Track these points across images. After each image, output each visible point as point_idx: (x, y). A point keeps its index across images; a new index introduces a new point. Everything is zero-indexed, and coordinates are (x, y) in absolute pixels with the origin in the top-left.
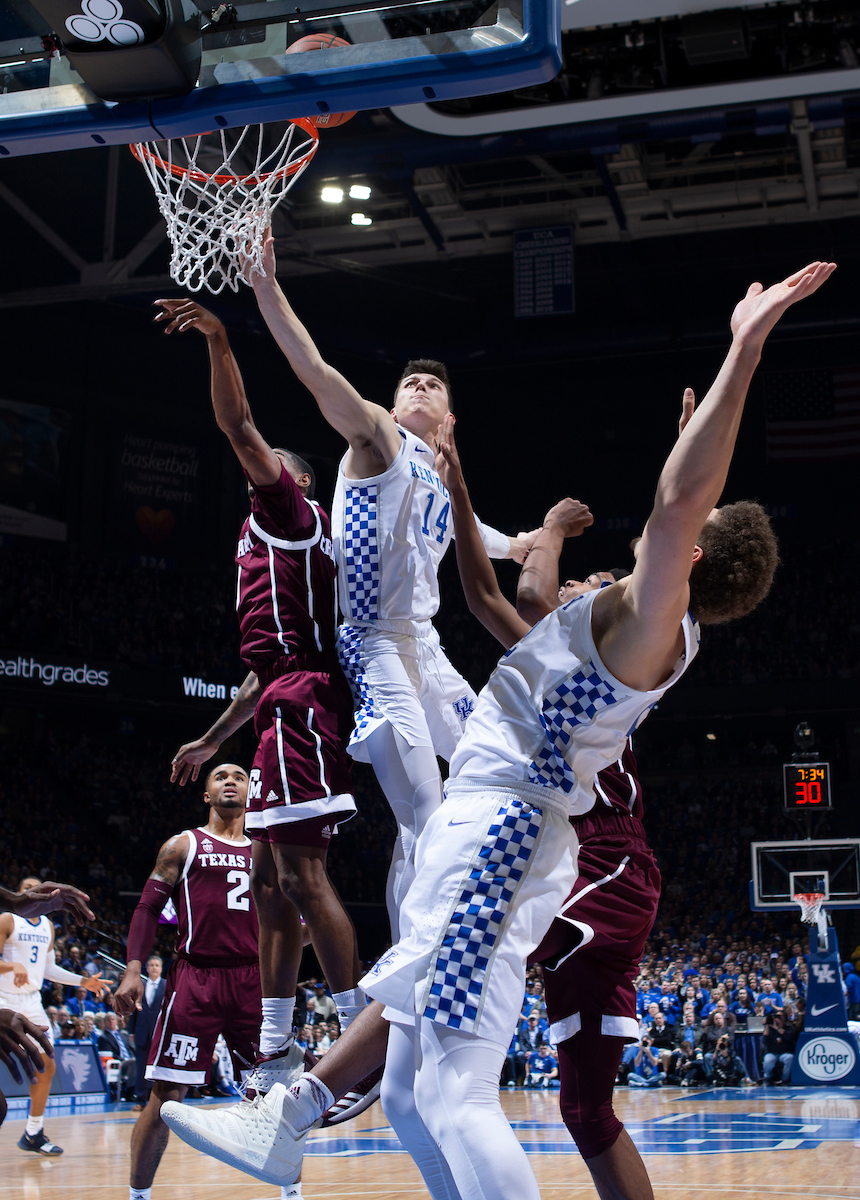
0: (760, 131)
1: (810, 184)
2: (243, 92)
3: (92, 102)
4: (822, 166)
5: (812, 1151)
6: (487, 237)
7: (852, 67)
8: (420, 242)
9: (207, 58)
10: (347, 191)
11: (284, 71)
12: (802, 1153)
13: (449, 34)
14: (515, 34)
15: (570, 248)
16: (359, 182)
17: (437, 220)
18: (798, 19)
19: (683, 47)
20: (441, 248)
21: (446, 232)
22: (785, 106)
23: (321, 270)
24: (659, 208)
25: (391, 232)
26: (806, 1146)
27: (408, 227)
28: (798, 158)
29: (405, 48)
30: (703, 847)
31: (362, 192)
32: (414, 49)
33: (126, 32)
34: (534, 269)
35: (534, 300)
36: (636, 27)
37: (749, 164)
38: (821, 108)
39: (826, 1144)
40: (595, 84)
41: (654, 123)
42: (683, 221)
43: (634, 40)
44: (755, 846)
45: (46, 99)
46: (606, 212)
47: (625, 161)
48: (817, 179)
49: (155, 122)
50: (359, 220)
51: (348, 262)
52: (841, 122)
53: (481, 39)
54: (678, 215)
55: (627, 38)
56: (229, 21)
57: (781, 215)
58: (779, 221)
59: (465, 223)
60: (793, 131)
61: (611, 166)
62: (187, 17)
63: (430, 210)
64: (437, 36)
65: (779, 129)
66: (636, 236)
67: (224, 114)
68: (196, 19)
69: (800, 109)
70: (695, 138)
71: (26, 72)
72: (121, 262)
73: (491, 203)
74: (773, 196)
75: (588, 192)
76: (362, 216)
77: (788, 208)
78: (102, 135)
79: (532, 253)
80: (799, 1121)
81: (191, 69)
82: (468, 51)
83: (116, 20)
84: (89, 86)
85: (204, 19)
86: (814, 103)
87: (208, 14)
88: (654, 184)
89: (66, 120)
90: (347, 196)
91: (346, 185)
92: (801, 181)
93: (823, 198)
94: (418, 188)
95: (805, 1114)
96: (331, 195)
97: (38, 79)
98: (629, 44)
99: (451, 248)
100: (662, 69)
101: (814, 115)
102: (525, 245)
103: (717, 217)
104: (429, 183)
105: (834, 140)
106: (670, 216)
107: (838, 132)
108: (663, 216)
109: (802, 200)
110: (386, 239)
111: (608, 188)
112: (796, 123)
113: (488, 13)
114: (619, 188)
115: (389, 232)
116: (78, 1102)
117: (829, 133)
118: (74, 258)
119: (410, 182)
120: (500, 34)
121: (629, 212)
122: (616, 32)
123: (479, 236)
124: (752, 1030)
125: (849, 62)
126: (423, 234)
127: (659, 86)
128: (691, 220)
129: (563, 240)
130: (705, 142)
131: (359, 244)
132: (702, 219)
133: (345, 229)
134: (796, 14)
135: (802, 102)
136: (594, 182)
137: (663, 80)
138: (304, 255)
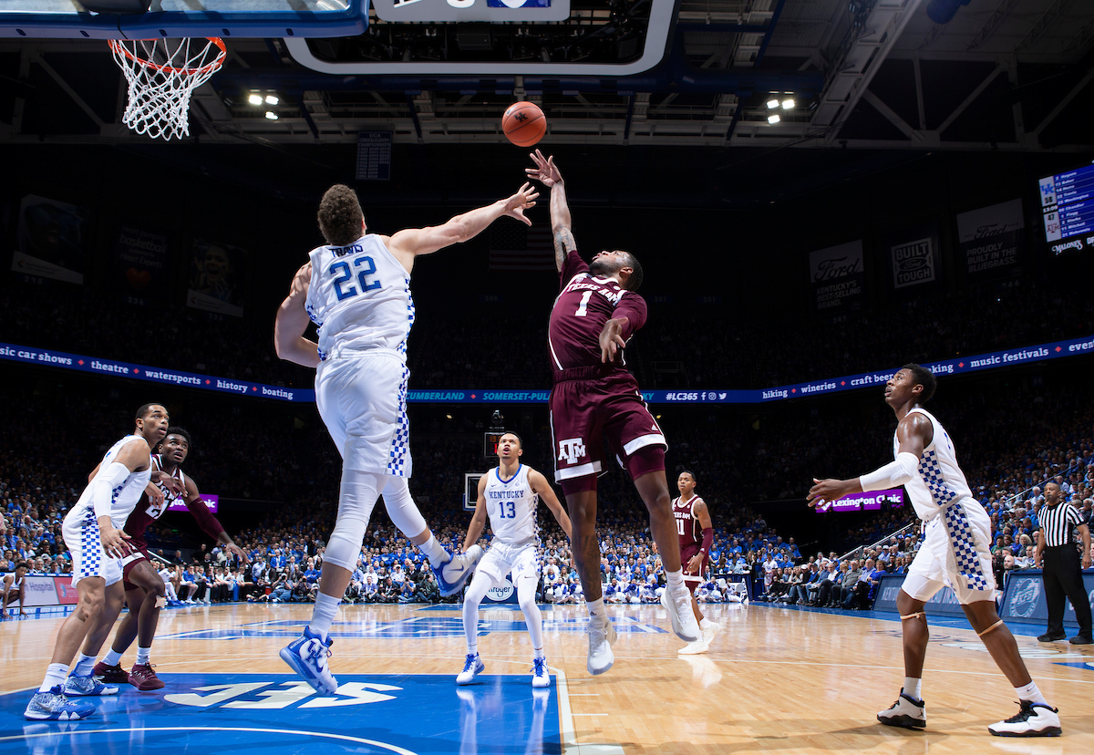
0: (498, 92)
2: (178, 17)
3: (82, 11)
5: (484, 637)
6: (343, 133)
7: (546, 62)
8: (305, 132)
10: (264, 98)
11: (204, 8)
14: (342, 5)
15: (390, 145)
16: (272, 94)
17: (316, 121)
18: (520, 33)
19: (457, 40)
20: (317, 137)
21: (321, 128)
22: (511, 80)
23: (247, 142)
24: (440, 128)
25: (289, 125)
27: (299, 123)
29: (277, 5)
30: (441, 476)
31: (273, 100)
32: (284, 6)
34: (368, 154)
35: (367, 171)
36: (432, 25)
38: (531, 83)
39: (492, 633)
40: (407, 54)
41: (442, 81)
42: (452, 135)
43: (431, 32)
44: (467, 475)
46: (411, 127)
47: (423, 100)
49: (121, 28)
50: (270, 116)
51: (262, 139)
52: (541, 92)
53: (322, 5)
54: (450, 132)
55: (427, 31)
59: (332, 125)
60: (515, 94)
61: (415, 102)
63: (312, 115)
65: (509, 92)
66: (426, 142)
67: (165, 29)
69: (520, 83)
70: (462, 92)
73: (347, 115)
75: (402, 115)
76: (272, 114)
78: (88, 32)
79: (368, 145)
82: (315, 11)
84: (82, 1)
86: (528, 80)
88: (438, 115)
89: (64, 19)
90: (264, 101)
91: (264, 94)
94: (305, 102)
95: (486, 618)
98: (428, 34)
99: (322, 138)
100: (445, 50)
101: (527, 87)
102: (364, 140)
103: (472, 136)
104: (313, 99)
106: (446, 133)
107: (539, 97)
108: (442, 132)
110: (285, 129)
111: (413, 114)
112: (517, 90)
114: (419, 115)
115: (287, 125)
117: (533, 98)
118: (97, 120)
119: (302, 98)
120: (333, 4)
121: (423, 128)
122: (421, 27)
123: (339, 132)
125: (545, 59)
126: (306, 128)
127: (442, 60)
128: (457, 136)
129: (386, 140)
130: (468, 94)
131: (270, 129)
132: (463, 136)
133: (262, 120)
134: (520, 30)
135: (521, 78)
136: (405, 109)
137: (445, 57)
138: (237, 132)
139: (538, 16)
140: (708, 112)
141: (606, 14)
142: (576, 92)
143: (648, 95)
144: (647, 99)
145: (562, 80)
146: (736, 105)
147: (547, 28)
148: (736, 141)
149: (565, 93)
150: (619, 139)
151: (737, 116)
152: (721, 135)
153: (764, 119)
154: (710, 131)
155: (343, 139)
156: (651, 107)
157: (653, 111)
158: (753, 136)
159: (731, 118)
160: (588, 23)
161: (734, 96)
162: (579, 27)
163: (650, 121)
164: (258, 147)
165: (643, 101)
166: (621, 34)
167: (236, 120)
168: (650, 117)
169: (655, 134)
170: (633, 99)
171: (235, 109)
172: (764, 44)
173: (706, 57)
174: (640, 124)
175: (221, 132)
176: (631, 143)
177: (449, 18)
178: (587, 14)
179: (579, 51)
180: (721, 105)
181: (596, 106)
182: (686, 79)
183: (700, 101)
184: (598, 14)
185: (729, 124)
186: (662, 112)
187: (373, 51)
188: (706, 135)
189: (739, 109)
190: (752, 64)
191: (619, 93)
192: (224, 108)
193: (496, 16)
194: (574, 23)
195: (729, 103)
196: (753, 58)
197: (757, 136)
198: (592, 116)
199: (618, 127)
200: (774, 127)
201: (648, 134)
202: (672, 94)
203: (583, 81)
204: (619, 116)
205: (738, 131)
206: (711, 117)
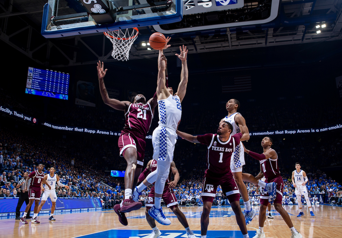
0: (221, 34)
1: (230, 43)
2: (124, 23)
3: (96, 24)
4: (232, 40)
6: (172, 52)
9: (117, 16)
10: (146, 44)
11: (132, 19)
12: (228, 217)
13: (162, 12)
14: (174, 12)
16: (148, 42)
18: (228, 13)
19: (207, 18)
22: (226, 29)
23: (142, 58)
24: (203, 47)
26: (229, 216)
28: (228, 39)
29: (154, 15)
31: (149, 44)
32: (156, 15)
33: (102, 11)
36: (198, 14)
37: (219, 39)
38: (232, 29)
39: (232, 216)
40: (191, 25)
41: (202, 32)
42: (207, 49)
43: (198, 17)
45: (88, 24)
46: (193, 48)
47: (197, 39)
48: (231, 42)
49: (108, 28)
50: (149, 49)
51: (147, 57)
52: (236, 32)
53: (168, 13)
54: (206, 49)
56: (122, 10)
57: (225, 49)
58: (224, 50)
60: (227, 34)
61: (194, 40)
62: (114, 9)
64: (160, 12)
65: (225, 33)
66: (199, 52)
67: (120, 27)
68: (115, 9)
69: (228, 30)
70: (209, 35)
71: (84, 19)
72: (106, 56)
73: (173, 46)
74: (224, 45)
76: (149, 48)
77: (226, 47)
78: (98, 30)
80: (228, 212)
81: (114, 18)
82: (166, 15)
83: (100, 9)
84: (96, 21)
85: (117, 9)
86: (231, 29)
87: (118, 8)
88: (202, 43)
89: (91, 28)
90: (146, 45)
91: (146, 43)
92: (228, 43)
93: (232, 46)
96: (144, 44)
97: (86, 20)
98: (197, 17)
100: (203, 22)
101: (231, 31)
103: (213, 49)
105: (234, 35)
106: (205, 49)
107: (235, 34)
108: (204, 49)
109: (229, 46)
110: (154, 53)
111: (194, 44)
112: (228, 32)
113: (169, 9)
114: (196, 44)
115: (154, 51)
116: (97, 209)
117: (233, 34)
118: (97, 56)
120: (171, 12)
121: (197, 48)
122: (195, 15)
123: (171, 52)
124: (219, 196)
125: (237, 21)
127: (202, 25)
128: (209, 49)
130: (211, 35)
131: (149, 53)
132: (211, 49)
133: (146, 51)
134: (227, 12)
135: (229, 28)
136: (191, 42)
137: (204, 24)
138: (139, 55)
139: (233, 7)
140: (294, 32)
141: (257, 3)
142: (248, 31)
143: (272, 29)
144: (272, 30)
145: (242, 27)
146: (304, 29)
147: (236, 10)
148: (305, 41)
149: (244, 31)
150: (263, 45)
151: (305, 33)
152: (300, 40)
153: (315, 32)
154: (295, 39)
155: (172, 54)
156: (274, 33)
157: (275, 34)
158: (311, 39)
159: (303, 33)
160: (250, 7)
161: (303, 26)
162: (248, 9)
163: (274, 38)
164: (145, 59)
165: (271, 31)
166: (262, 9)
167: (138, 52)
168: (274, 36)
169: (276, 42)
170: (267, 31)
171: (137, 48)
172: (313, 6)
173: (292, 13)
174: (270, 39)
175: (134, 56)
176: (268, 46)
177: (204, 11)
178: (250, 4)
179: (248, 17)
180: (299, 29)
181: (255, 35)
182: (285, 22)
183: (292, 29)
184: (253, 4)
185: (302, 35)
186: (278, 34)
187: (180, 25)
188: (294, 40)
189: (305, 30)
190: (309, 14)
191: (262, 29)
192: (134, 48)
193: (219, 9)
194: (245, 8)
195: (302, 28)
196: (309, 12)
197: (313, 39)
198: (254, 38)
199: (263, 41)
200: (319, 35)
201: (273, 42)
202: (281, 28)
203: (250, 27)
204: (263, 37)
205: (305, 38)
206: (295, 34)
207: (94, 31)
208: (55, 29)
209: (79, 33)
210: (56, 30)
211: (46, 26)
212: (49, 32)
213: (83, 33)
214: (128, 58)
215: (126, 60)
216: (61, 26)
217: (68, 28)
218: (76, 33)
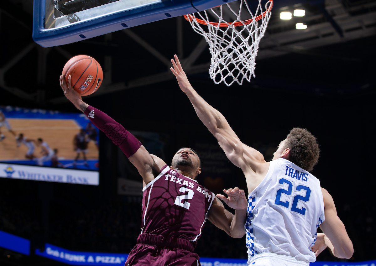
6: (364, 28)
8: (331, 34)
10: (293, 13)
16: (298, 8)
17: (339, 23)
20: (342, 36)
21: (344, 28)
25: (317, 31)
27: (325, 27)
31: (300, 13)
49: (194, 4)
50: (300, 26)
51: (297, 48)
59: (353, 22)
63: (334, 18)
76: (302, 24)
78: (170, 13)
89: (152, 8)
90: (293, 16)
91: (292, 10)
94: (327, 8)
96: (285, 16)
99: (347, 35)
104: (333, 5)
110: (314, 35)
119: (323, 6)
126: (332, 30)
131: (303, 38)
133: (293, 32)
155: (365, 33)
164: (294, 55)
207: (160, 16)
208: (63, 22)
209: (124, 25)
210: (67, 24)
211: (43, 18)
212: (51, 32)
213: (132, 23)
214: (252, 72)
215: (249, 80)
216: (79, 14)
217: (94, 15)
218: (116, 27)
